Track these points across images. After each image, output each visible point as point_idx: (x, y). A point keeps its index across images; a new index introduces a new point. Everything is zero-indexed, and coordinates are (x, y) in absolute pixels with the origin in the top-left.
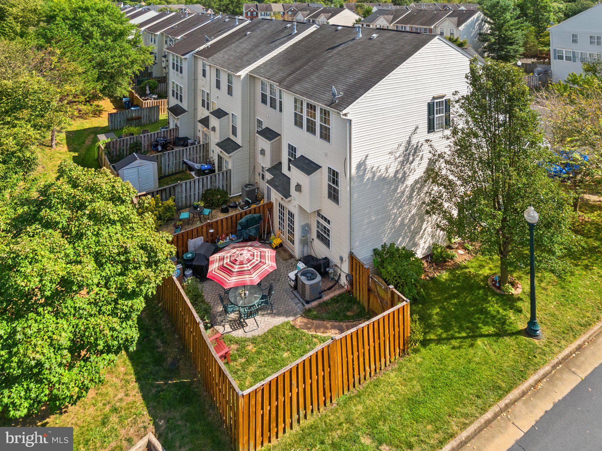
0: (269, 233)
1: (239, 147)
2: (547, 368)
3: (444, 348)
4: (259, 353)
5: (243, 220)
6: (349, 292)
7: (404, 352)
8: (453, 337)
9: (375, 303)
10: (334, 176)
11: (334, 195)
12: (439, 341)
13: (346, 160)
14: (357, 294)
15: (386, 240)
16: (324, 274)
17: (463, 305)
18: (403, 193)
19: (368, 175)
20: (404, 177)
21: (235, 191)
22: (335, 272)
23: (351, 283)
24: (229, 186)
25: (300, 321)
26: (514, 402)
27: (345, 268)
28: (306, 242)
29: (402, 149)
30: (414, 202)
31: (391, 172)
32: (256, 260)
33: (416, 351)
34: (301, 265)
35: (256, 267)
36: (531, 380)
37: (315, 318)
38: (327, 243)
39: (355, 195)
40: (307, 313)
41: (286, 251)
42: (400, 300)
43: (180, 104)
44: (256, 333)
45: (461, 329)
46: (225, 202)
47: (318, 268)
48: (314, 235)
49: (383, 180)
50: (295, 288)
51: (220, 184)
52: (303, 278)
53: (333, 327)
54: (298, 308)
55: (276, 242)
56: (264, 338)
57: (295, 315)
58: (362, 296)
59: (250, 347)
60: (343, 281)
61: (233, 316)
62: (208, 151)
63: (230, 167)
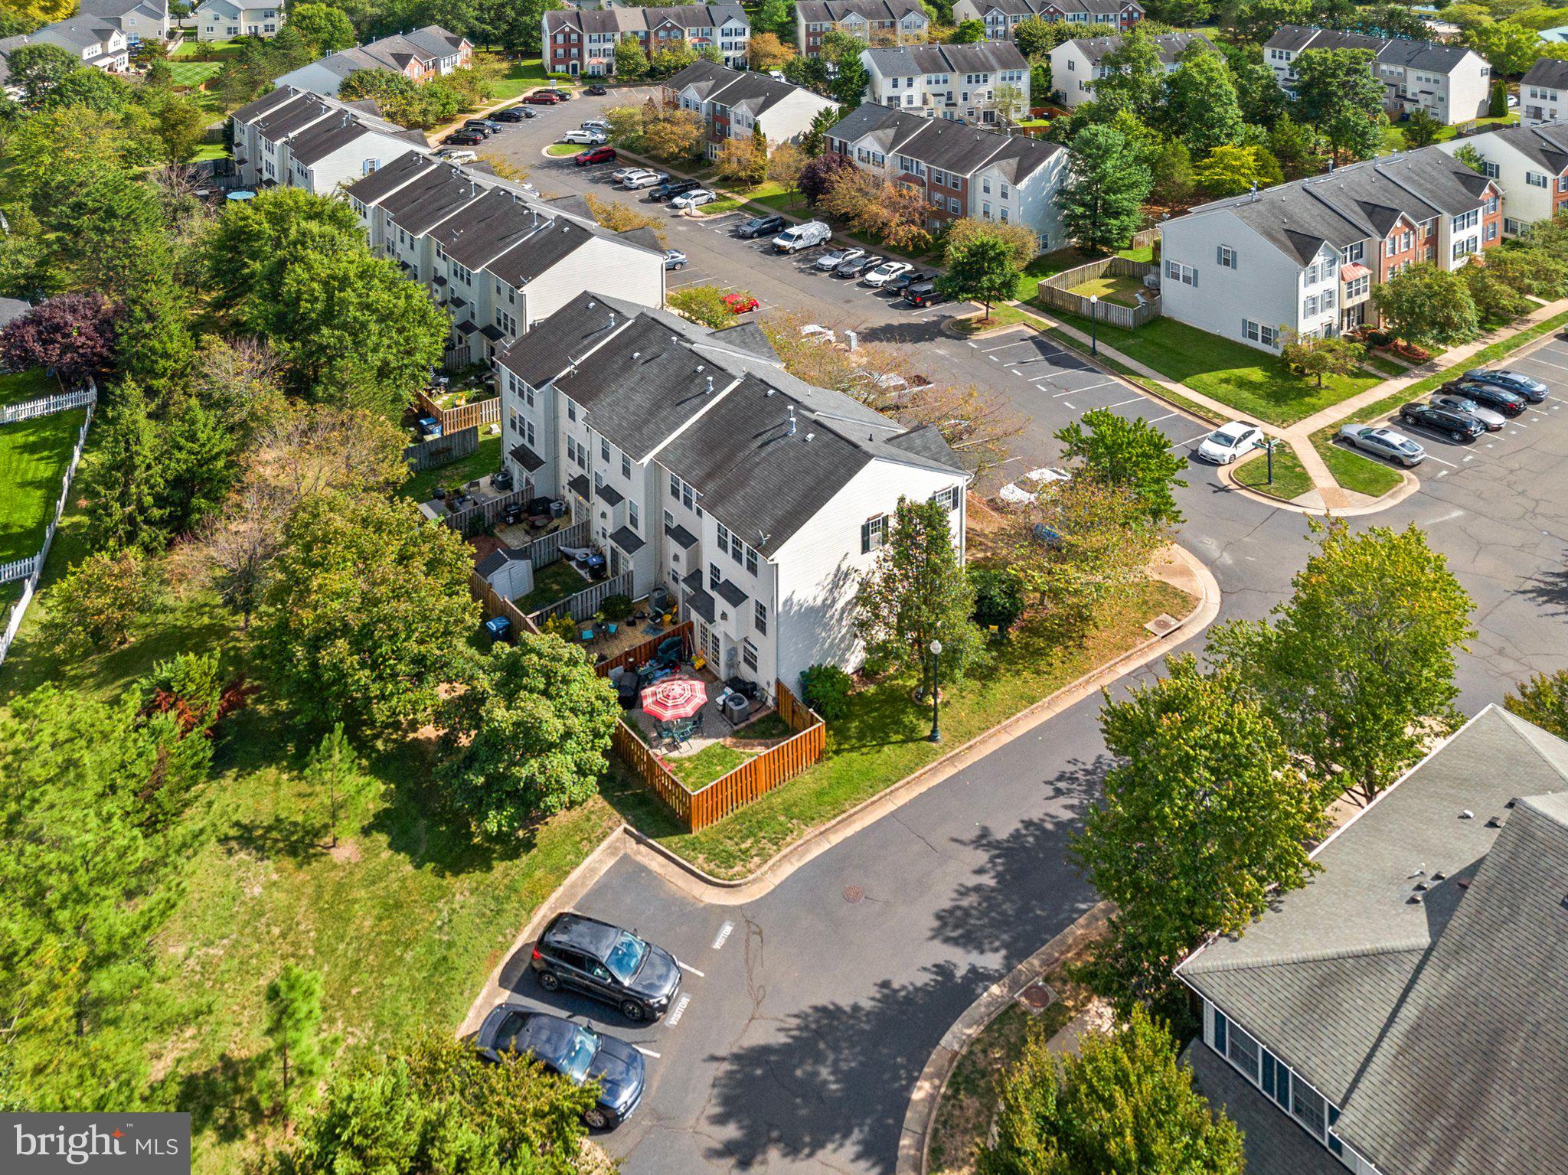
0: (690, 653)
1: (643, 543)
2: (935, 764)
3: (854, 755)
4: (696, 768)
5: (663, 645)
6: (775, 712)
7: (818, 761)
8: (865, 746)
9: (798, 722)
10: (761, 609)
11: (761, 626)
12: (852, 749)
13: (773, 597)
14: (783, 715)
15: (813, 662)
16: (751, 697)
17: (882, 717)
18: (832, 617)
19: (796, 608)
20: (834, 601)
21: (639, 594)
22: (762, 695)
23: (777, 704)
24: (631, 589)
25: (729, 741)
26: (897, 789)
27: (772, 692)
28: (732, 664)
29: (831, 577)
30: (844, 623)
31: (819, 601)
32: (688, 694)
33: (829, 759)
34: (729, 691)
35: (688, 701)
36: (917, 774)
37: (743, 737)
38: (755, 668)
39: (782, 629)
40: (735, 734)
41: (709, 672)
42: (818, 721)
43: (528, 445)
44: (691, 753)
45: (873, 738)
46: (630, 612)
47: (745, 692)
48: (741, 658)
49: (812, 610)
50: (723, 711)
51: (620, 589)
52: (731, 704)
53: (760, 745)
54: (727, 729)
55: (698, 664)
56: (698, 757)
57: (724, 736)
58: (786, 715)
59: (687, 764)
60: (770, 702)
61: (667, 740)
62: (588, 530)
63: (631, 567)
